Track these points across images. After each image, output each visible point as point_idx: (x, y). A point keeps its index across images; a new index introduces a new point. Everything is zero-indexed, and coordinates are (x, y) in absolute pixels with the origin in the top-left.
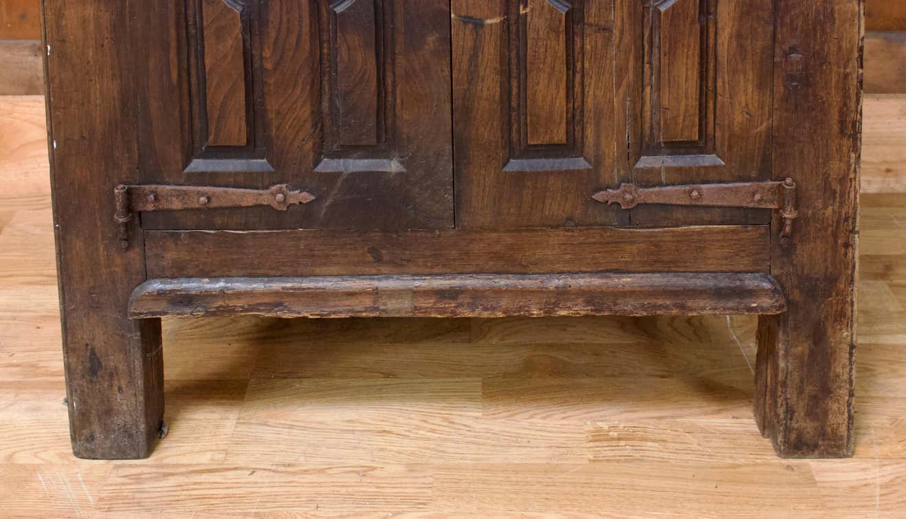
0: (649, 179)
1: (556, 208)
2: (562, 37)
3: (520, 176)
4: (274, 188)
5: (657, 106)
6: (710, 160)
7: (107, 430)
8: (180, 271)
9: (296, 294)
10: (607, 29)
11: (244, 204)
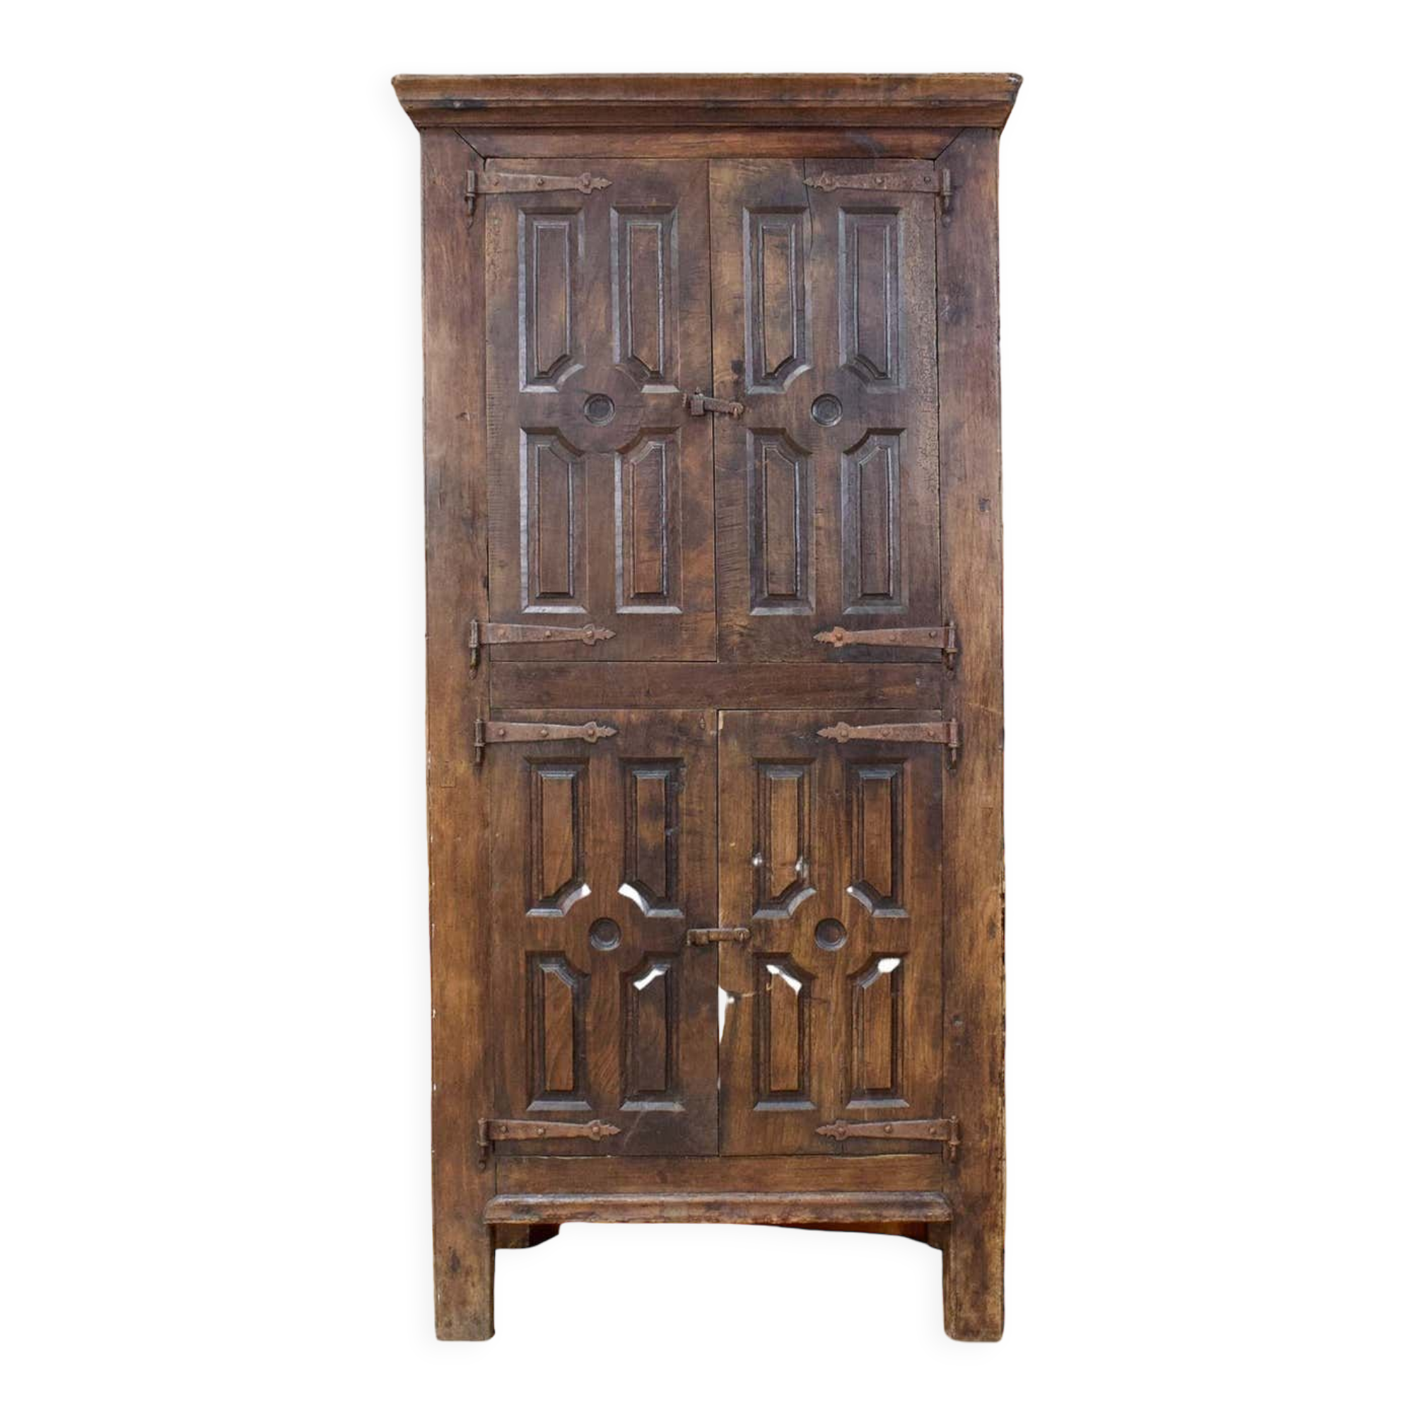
0: (855, 1118)
1: (792, 1138)
2: (796, 1009)
3: (766, 1115)
4: (591, 1123)
5: (862, 1061)
6: (902, 1103)
7: (462, 1318)
8: (522, 1188)
9: (604, 1206)
10: (827, 1002)
11: (570, 1135)
